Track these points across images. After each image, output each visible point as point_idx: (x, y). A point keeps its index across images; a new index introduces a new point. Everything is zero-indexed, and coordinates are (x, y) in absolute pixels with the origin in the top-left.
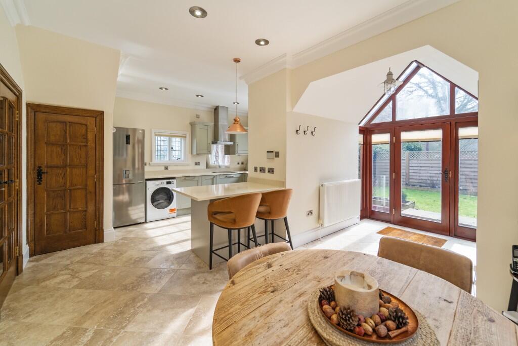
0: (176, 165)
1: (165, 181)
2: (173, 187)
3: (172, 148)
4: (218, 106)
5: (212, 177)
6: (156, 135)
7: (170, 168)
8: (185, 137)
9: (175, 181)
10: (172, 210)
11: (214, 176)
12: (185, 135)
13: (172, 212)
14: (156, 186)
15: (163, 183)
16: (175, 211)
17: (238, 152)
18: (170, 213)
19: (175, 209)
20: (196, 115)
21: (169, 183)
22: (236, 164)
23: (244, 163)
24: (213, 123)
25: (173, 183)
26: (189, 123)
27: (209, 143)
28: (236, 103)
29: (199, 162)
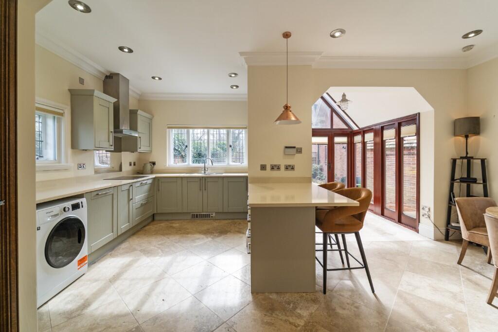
0: (46, 170)
1: (68, 204)
2: (82, 215)
5: (127, 187)
8: (62, 114)
9: (84, 200)
10: (81, 261)
11: (130, 184)
12: (61, 112)
13: (81, 265)
14: (53, 219)
15: (67, 209)
16: (85, 260)
17: (140, 148)
18: (79, 267)
19: (86, 256)
20: (80, 78)
21: (76, 207)
22: (129, 164)
23: (136, 164)
24: (117, 100)
25: (82, 207)
26: (67, 88)
27: (112, 132)
28: (157, 79)
29: (84, 163)
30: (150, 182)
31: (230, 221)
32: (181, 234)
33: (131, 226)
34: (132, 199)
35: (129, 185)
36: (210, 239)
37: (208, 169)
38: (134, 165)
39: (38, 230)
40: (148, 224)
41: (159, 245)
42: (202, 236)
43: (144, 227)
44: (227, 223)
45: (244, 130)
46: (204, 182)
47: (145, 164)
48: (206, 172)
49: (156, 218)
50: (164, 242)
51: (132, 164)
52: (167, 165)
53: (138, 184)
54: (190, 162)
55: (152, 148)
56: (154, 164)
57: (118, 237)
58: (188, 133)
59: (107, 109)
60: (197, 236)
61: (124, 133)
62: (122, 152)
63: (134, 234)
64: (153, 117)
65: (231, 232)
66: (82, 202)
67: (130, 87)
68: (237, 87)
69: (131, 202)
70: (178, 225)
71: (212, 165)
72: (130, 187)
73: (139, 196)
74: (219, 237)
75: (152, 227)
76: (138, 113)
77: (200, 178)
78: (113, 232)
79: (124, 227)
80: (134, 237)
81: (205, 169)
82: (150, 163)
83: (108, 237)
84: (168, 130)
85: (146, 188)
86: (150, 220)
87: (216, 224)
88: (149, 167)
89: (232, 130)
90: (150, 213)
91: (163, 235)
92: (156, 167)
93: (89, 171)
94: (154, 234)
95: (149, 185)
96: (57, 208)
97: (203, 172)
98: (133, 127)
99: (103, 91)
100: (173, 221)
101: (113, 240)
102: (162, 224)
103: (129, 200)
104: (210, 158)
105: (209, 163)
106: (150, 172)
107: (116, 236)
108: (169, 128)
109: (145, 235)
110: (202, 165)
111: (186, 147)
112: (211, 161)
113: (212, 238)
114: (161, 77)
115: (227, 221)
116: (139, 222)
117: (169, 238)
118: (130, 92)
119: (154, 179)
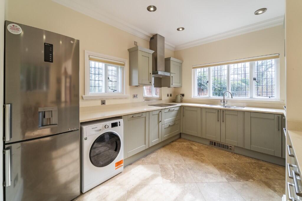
0: (115, 98)
1: (109, 123)
3: (108, 78)
4: (156, 35)
5: (157, 112)
6: (91, 59)
7: (107, 103)
8: (124, 65)
10: (118, 164)
11: (160, 110)
12: (123, 63)
13: (118, 166)
14: (97, 133)
15: (107, 127)
16: (122, 163)
17: (172, 84)
18: (116, 168)
19: (122, 160)
20: (135, 42)
21: (114, 125)
22: (167, 96)
23: (172, 95)
24: (154, 51)
25: (120, 125)
26: (127, 49)
27: (151, 73)
28: (181, 29)
29: (137, 94)
30: (177, 109)
31: (253, 161)
32: (197, 159)
33: (160, 141)
34: (161, 121)
35: (158, 112)
36: (224, 180)
37: (227, 101)
38: (171, 96)
39: (85, 139)
40: (175, 141)
41: (175, 165)
42: (216, 171)
43: (173, 142)
44: (249, 163)
45: (273, 60)
46: (222, 114)
47: (177, 95)
48: (225, 104)
49: (183, 136)
50: (180, 163)
51: (169, 95)
52: (192, 97)
53: (167, 111)
54: (210, 94)
55: (182, 84)
56: (183, 95)
57: (150, 148)
58: (209, 70)
59: (148, 58)
60: (211, 168)
61: (159, 74)
62: (162, 88)
63: (163, 147)
64: (183, 61)
65: (254, 180)
66: (119, 122)
67: (165, 42)
68: (264, 10)
69: (160, 123)
70: (196, 148)
71: (232, 98)
72: (159, 112)
73: (168, 119)
74: (237, 181)
75: (177, 144)
76: (171, 59)
77: (218, 110)
78: (145, 144)
79: (154, 141)
80: (162, 150)
81: (224, 102)
82: (181, 94)
83: (142, 147)
84: (193, 69)
85: (174, 113)
86: (178, 137)
87: (234, 159)
88: (179, 97)
89: (256, 62)
90: (177, 132)
91: (182, 155)
92: (185, 98)
93: (140, 99)
94: (176, 152)
95: (176, 111)
96: (100, 125)
97: (222, 104)
98: (167, 69)
99: (149, 48)
100: (194, 143)
101: (145, 150)
102: (185, 143)
103: (159, 122)
104: (230, 91)
105: (228, 97)
106: (180, 101)
107: (148, 147)
108: (193, 68)
109: (170, 150)
110: (221, 98)
111: (208, 82)
112: (231, 95)
113: (227, 179)
114: (184, 27)
115: (248, 160)
116: (166, 139)
117: (185, 161)
118: (165, 46)
119: (181, 107)
